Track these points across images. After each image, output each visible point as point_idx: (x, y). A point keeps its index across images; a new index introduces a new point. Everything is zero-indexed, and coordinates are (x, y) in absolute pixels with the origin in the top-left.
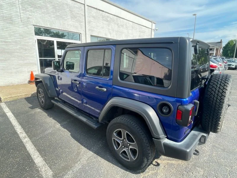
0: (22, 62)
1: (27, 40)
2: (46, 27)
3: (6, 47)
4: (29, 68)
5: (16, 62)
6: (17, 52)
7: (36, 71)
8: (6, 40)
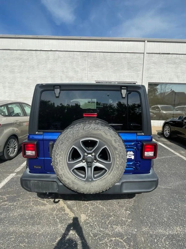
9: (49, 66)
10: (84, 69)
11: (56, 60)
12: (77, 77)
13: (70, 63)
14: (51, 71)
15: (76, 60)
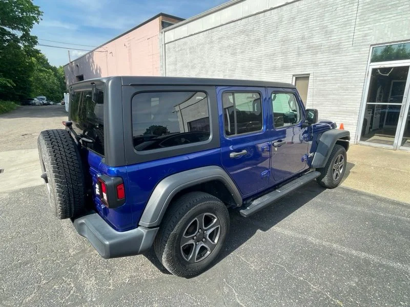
0: (336, 108)
1: (353, 74)
2: (397, 42)
3: (322, 87)
4: (344, 118)
5: (329, 108)
6: (334, 94)
7: (353, 125)
8: (326, 78)
9: (281, 33)
10: (346, 24)
11: (294, 18)
12: (329, 44)
13: (318, 19)
14: (283, 41)
15: (331, 8)
